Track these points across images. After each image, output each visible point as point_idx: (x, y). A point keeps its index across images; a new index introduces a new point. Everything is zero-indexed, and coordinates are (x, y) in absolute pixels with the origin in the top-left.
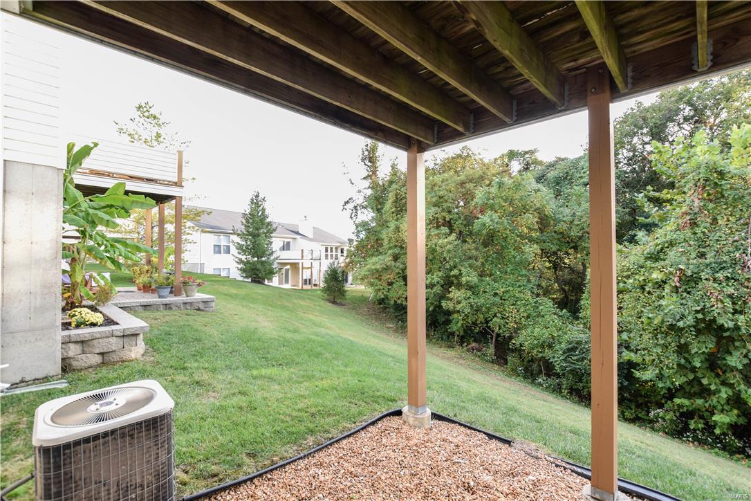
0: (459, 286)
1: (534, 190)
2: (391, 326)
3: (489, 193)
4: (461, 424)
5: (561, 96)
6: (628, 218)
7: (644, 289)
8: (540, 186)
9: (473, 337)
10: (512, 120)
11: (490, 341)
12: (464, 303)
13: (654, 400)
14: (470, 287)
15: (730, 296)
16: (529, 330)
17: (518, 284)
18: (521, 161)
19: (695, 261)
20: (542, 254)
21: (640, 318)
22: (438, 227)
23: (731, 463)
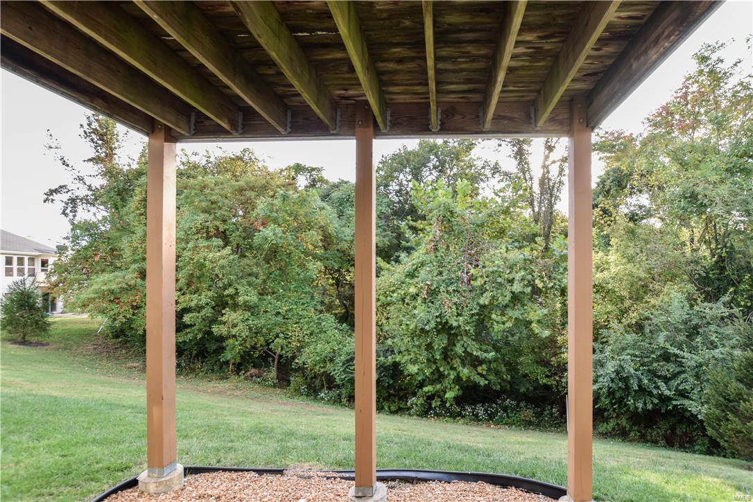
0: (235, 307)
1: (319, 208)
2: (137, 364)
3: (272, 205)
4: (224, 470)
5: (333, 120)
6: (395, 241)
7: (404, 301)
8: (324, 204)
9: (252, 362)
10: (286, 130)
11: (272, 364)
12: (241, 326)
13: (410, 391)
14: (248, 307)
15: (455, 304)
16: (312, 347)
17: (302, 301)
18: (308, 177)
19: (436, 278)
20: (326, 271)
21: (401, 325)
22: (208, 238)
23: (454, 426)
